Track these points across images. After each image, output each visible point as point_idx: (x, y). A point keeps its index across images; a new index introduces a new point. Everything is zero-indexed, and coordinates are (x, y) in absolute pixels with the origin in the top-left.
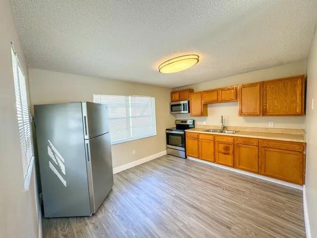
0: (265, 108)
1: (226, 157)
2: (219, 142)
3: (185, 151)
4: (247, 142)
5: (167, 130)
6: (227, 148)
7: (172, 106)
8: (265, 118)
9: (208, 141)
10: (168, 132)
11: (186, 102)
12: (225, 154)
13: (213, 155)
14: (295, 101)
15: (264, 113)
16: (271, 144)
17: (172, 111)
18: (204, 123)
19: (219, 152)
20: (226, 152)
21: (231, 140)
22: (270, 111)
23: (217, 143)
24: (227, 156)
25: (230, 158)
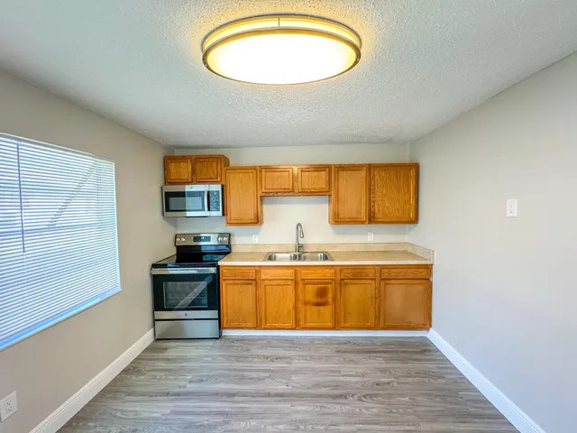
0: (372, 209)
1: (319, 311)
2: (306, 282)
3: (219, 319)
4: (358, 274)
5: (155, 266)
6: (322, 293)
7: (168, 196)
8: (373, 226)
9: (282, 282)
10: (158, 271)
11: (216, 188)
12: (318, 304)
13: (293, 313)
14: (408, 201)
15: (372, 219)
16: (394, 273)
17: (168, 209)
18: (255, 240)
19: (306, 303)
20: (319, 300)
21: (329, 274)
22: (379, 216)
23: (300, 283)
24: (322, 308)
25: (327, 311)
